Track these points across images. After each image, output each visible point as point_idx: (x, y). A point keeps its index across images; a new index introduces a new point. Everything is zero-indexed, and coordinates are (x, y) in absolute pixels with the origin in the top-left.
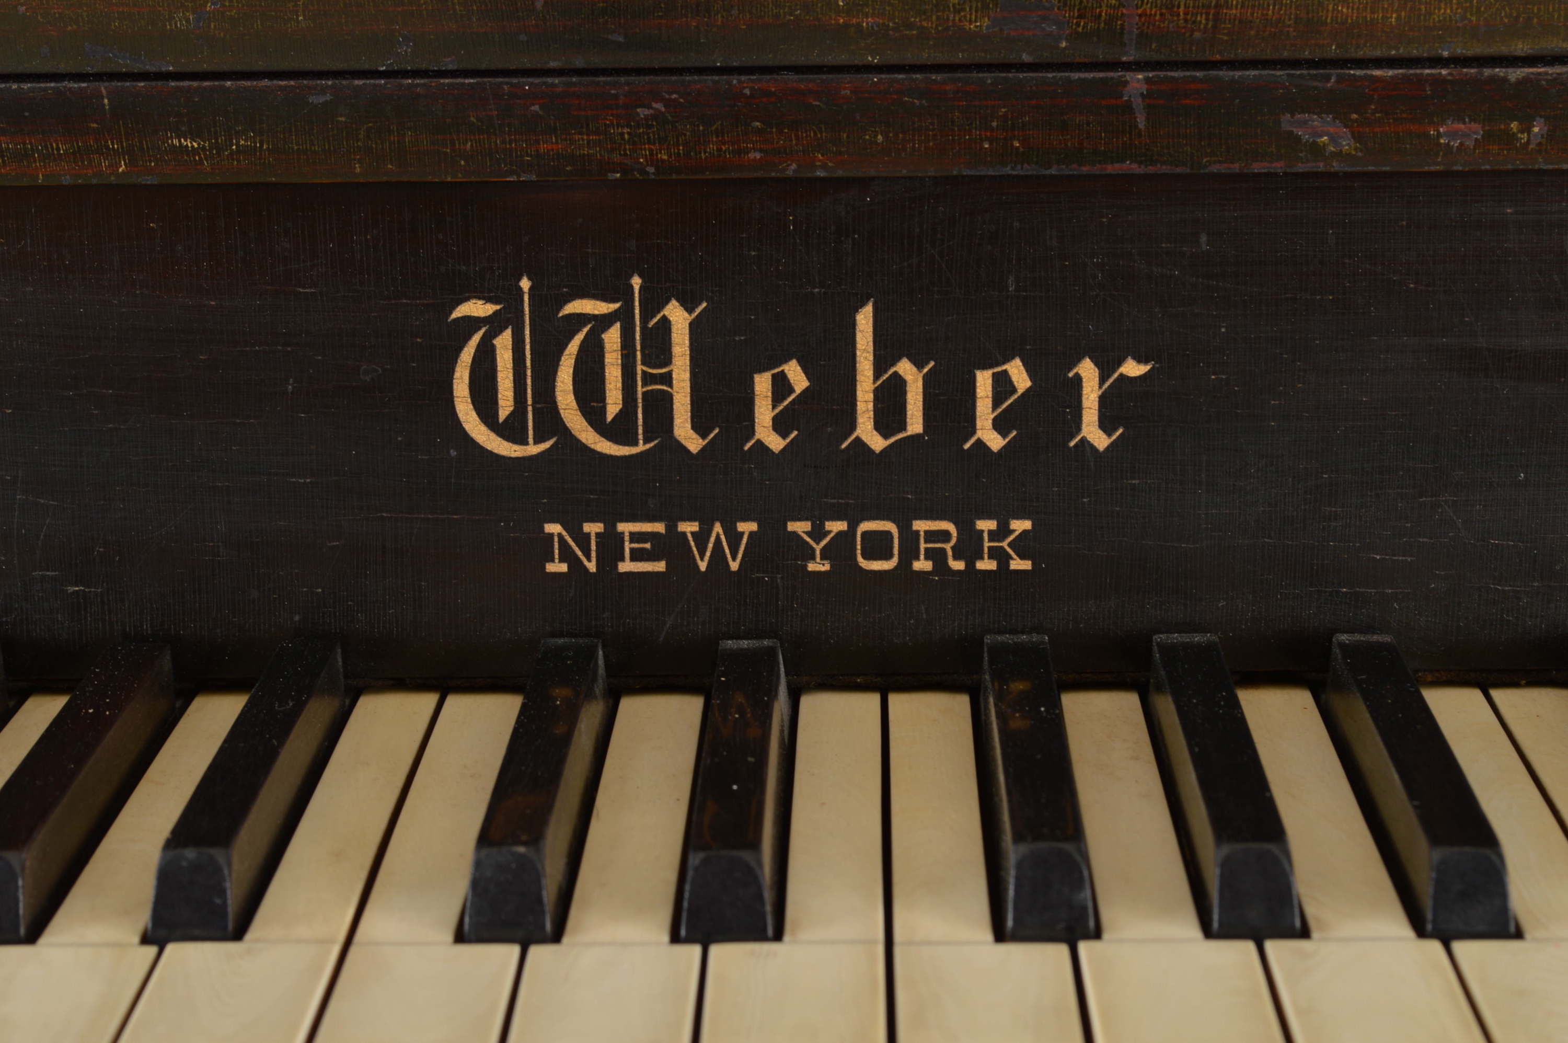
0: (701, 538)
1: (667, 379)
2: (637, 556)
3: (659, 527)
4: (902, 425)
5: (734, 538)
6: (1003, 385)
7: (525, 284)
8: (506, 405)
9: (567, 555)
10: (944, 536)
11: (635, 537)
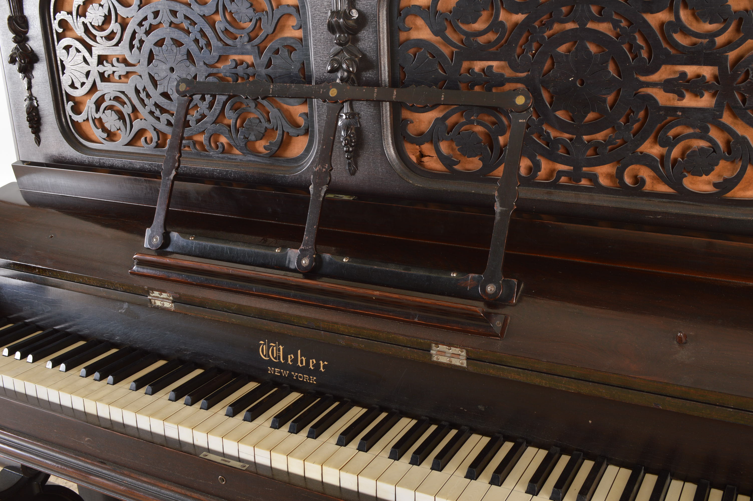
0: (283, 372)
1: (280, 354)
2: (277, 373)
3: (279, 370)
4: (303, 364)
5: (287, 373)
6: (313, 362)
7: (267, 341)
8: (265, 353)
9: (270, 371)
10: (307, 377)
11: (277, 371)
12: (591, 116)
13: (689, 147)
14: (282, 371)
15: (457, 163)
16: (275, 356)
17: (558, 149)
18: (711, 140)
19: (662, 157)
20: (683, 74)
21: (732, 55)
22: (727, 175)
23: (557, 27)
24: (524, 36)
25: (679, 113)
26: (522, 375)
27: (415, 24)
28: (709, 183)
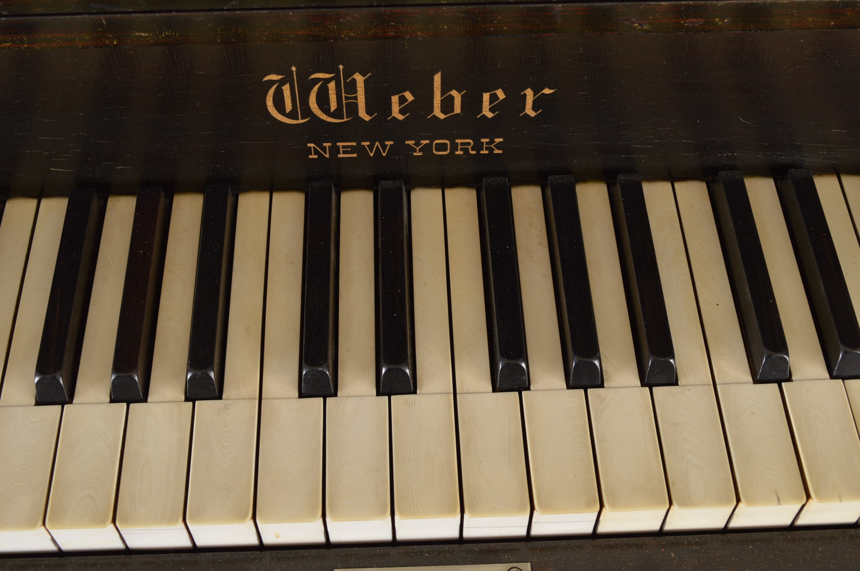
0: (371, 147)
1: (356, 98)
2: (344, 152)
3: (354, 144)
5: (384, 147)
6: (493, 98)
7: (294, 69)
8: (289, 107)
9: (316, 152)
10: (469, 144)
11: (343, 147)
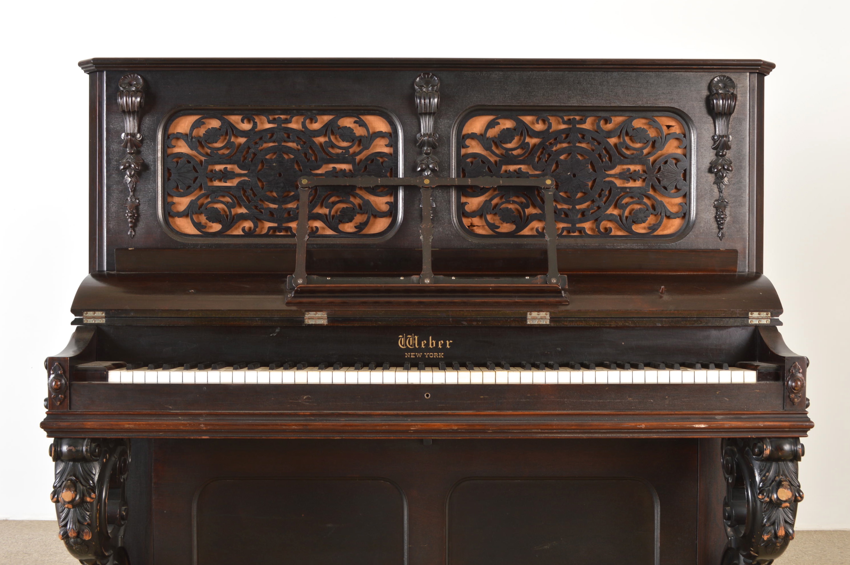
1: (415, 342)
6: (441, 343)
7: (404, 334)
8: (403, 344)
12: (579, 195)
13: (633, 210)
14: (417, 354)
15: (498, 227)
16: (411, 344)
17: (562, 214)
18: (645, 204)
19: (620, 216)
20: (629, 169)
21: (651, 159)
22: (653, 222)
23: (559, 146)
24: (541, 150)
25: (628, 190)
26: (583, 322)
27: (471, 145)
28: (645, 228)
